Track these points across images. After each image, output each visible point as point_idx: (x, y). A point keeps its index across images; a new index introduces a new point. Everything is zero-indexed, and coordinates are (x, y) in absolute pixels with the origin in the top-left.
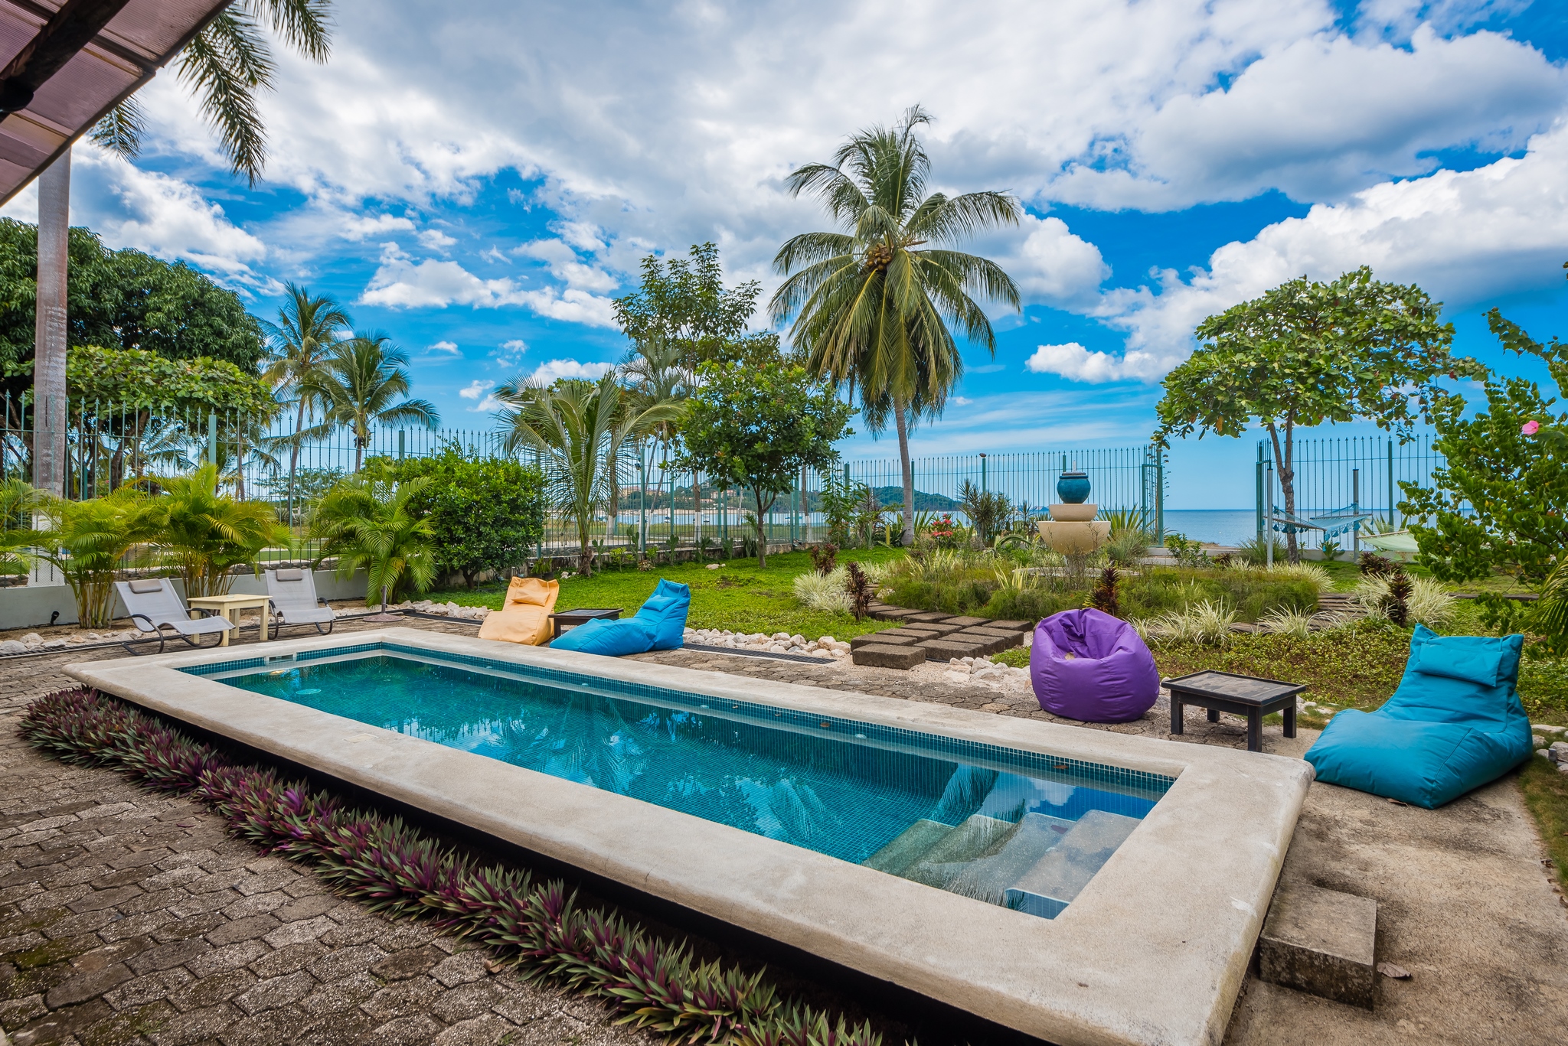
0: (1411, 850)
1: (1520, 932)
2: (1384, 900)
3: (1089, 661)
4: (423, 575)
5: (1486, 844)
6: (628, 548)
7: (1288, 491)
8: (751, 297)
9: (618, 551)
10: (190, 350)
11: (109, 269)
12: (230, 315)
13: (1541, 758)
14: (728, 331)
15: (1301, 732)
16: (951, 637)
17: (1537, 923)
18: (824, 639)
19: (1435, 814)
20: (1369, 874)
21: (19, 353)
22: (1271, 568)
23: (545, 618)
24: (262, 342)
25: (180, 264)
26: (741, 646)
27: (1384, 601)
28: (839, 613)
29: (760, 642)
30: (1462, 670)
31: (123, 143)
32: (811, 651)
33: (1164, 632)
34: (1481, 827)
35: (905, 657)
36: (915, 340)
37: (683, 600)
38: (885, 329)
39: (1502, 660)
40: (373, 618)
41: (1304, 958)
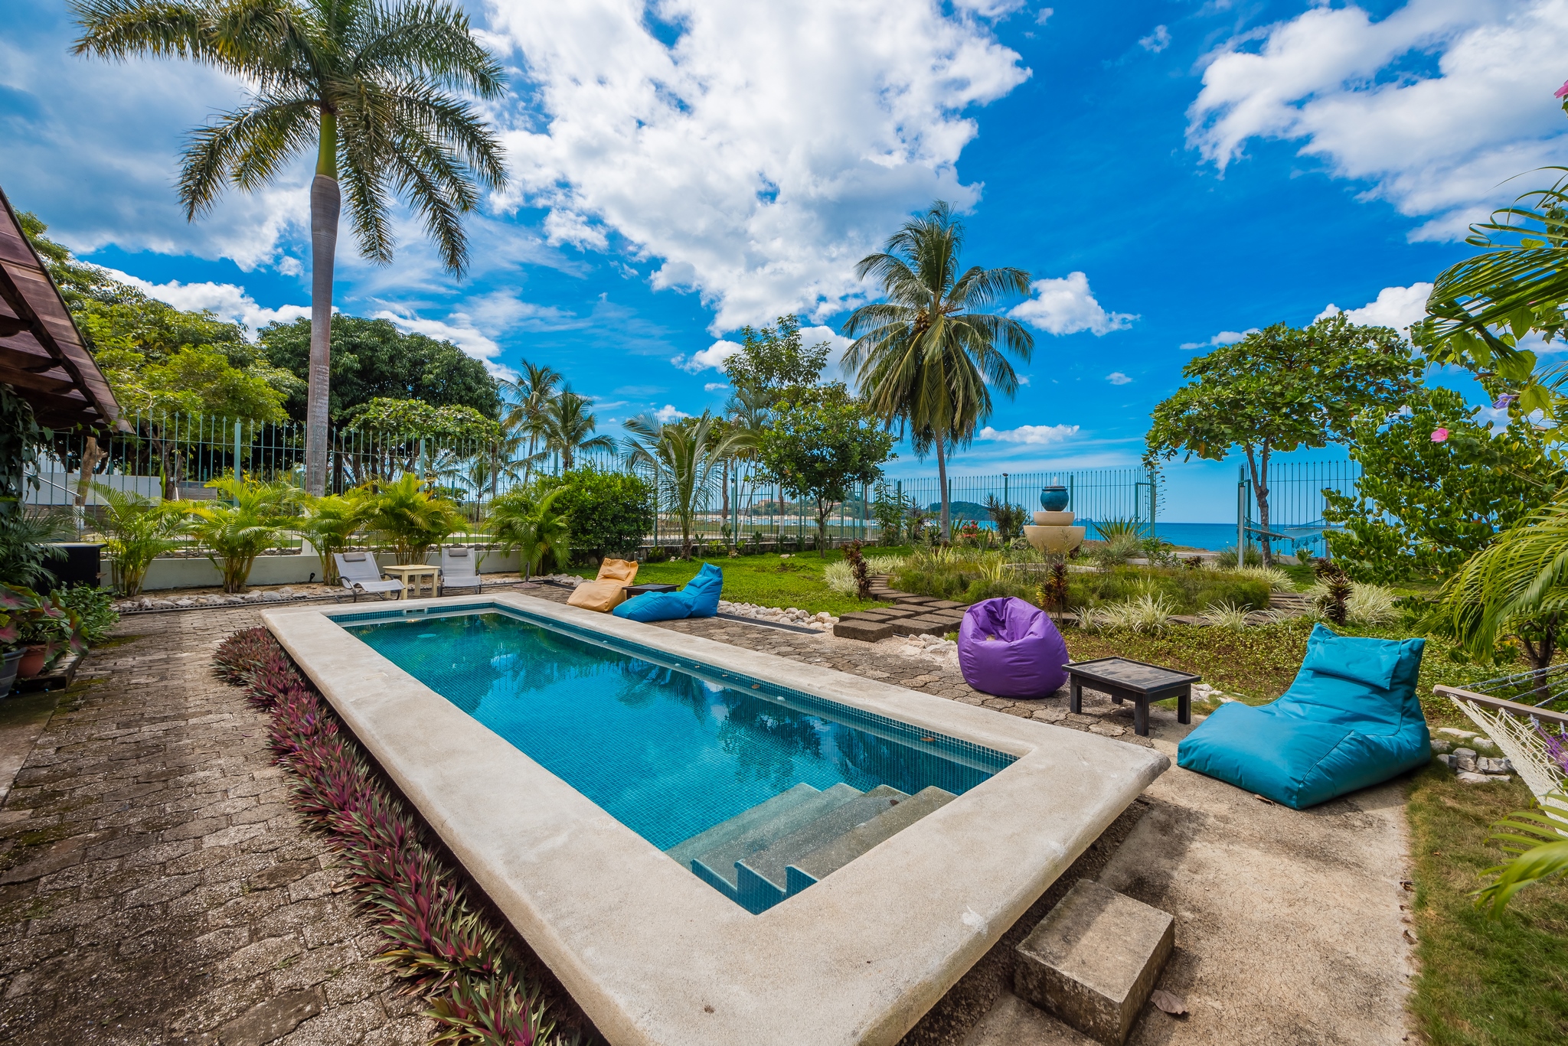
0: (1255, 855)
1: (1341, 967)
2: (1199, 911)
3: (1002, 644)
4: (562, 554)
5: (1344, 855)
6: (724, 541)
7: (1263, 505)
8: (824, 354)
9: (714, 544)
10: (450, 400)
11: (401, 346)
12: (477, 377)
13: (1442, 763)
14: (806, 380)
15: (1195, 717)
16: (922, 617)
17: (1367, 962)
18: (821, 614)
19: (1300, 814)
20: (1198, 877)
21: (343, 403)
22: (1240, 569)
23: (618, 590)
24: (498, 395)
25: (446, 343)
26: (760, 617)
27: (1324, 602)
28: (849, 595)
29: (775, 614)
30: (1355, 671)
31: (382, 254)
32: (809, 623)
33: (1107, 620)
34: (1346, 835)
35: (872, 632)
36: (949, 383)
37: (716, 579)
38: (928, 377)
39: (1399, 663)
40: (519, 585)
41: (1055, 980)
